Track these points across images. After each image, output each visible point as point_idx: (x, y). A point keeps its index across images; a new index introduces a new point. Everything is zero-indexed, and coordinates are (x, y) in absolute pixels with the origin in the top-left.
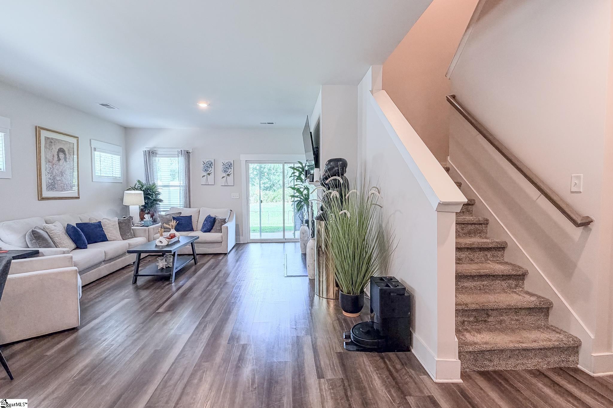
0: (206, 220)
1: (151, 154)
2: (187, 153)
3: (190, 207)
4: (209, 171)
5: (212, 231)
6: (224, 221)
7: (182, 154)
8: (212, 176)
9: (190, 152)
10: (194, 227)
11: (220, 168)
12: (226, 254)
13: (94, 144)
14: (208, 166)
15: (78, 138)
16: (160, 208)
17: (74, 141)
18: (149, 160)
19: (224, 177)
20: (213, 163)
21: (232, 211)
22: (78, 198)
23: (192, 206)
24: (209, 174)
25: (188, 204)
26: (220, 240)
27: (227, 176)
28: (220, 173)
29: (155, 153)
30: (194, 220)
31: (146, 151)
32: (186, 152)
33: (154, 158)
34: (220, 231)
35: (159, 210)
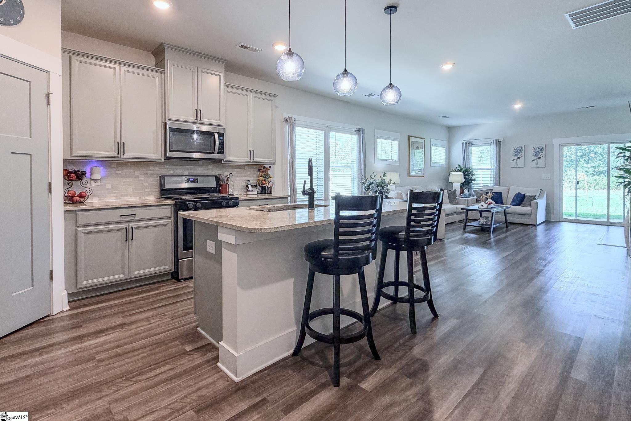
0: (516, 196)
1: (468, 144)
2: (499, 141)
3: (499, 186)
4: (519, 155)
5: (522, 205)
6: (534, 198)
7: (494, 143)
8: (522, 159)
9: (502, 140)
10: (504, 201)
11: (530, 152)
12: (535, 225)
13: (433, 141)
14: (519, 152)
15: (425, 139)
16: (473, 186)
17: (422, 141)
18: (466, 149)
19: (535, 160)
20: (523, 149)
21: (542, 190)
22: (423, 176)
23: (501, 184)
24: (519, 158)
25: (498, 184)
26: (529, 212)
27: (538, 159)
28: (530, 156)
29: (471, 144)
30: (504, 196)
31: (464, 143)
32: (497, 141)
33: (470, 148)
34: (530, 206)
35: (473, 187)
